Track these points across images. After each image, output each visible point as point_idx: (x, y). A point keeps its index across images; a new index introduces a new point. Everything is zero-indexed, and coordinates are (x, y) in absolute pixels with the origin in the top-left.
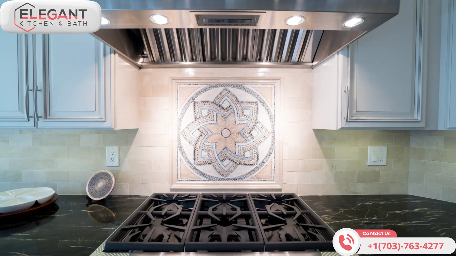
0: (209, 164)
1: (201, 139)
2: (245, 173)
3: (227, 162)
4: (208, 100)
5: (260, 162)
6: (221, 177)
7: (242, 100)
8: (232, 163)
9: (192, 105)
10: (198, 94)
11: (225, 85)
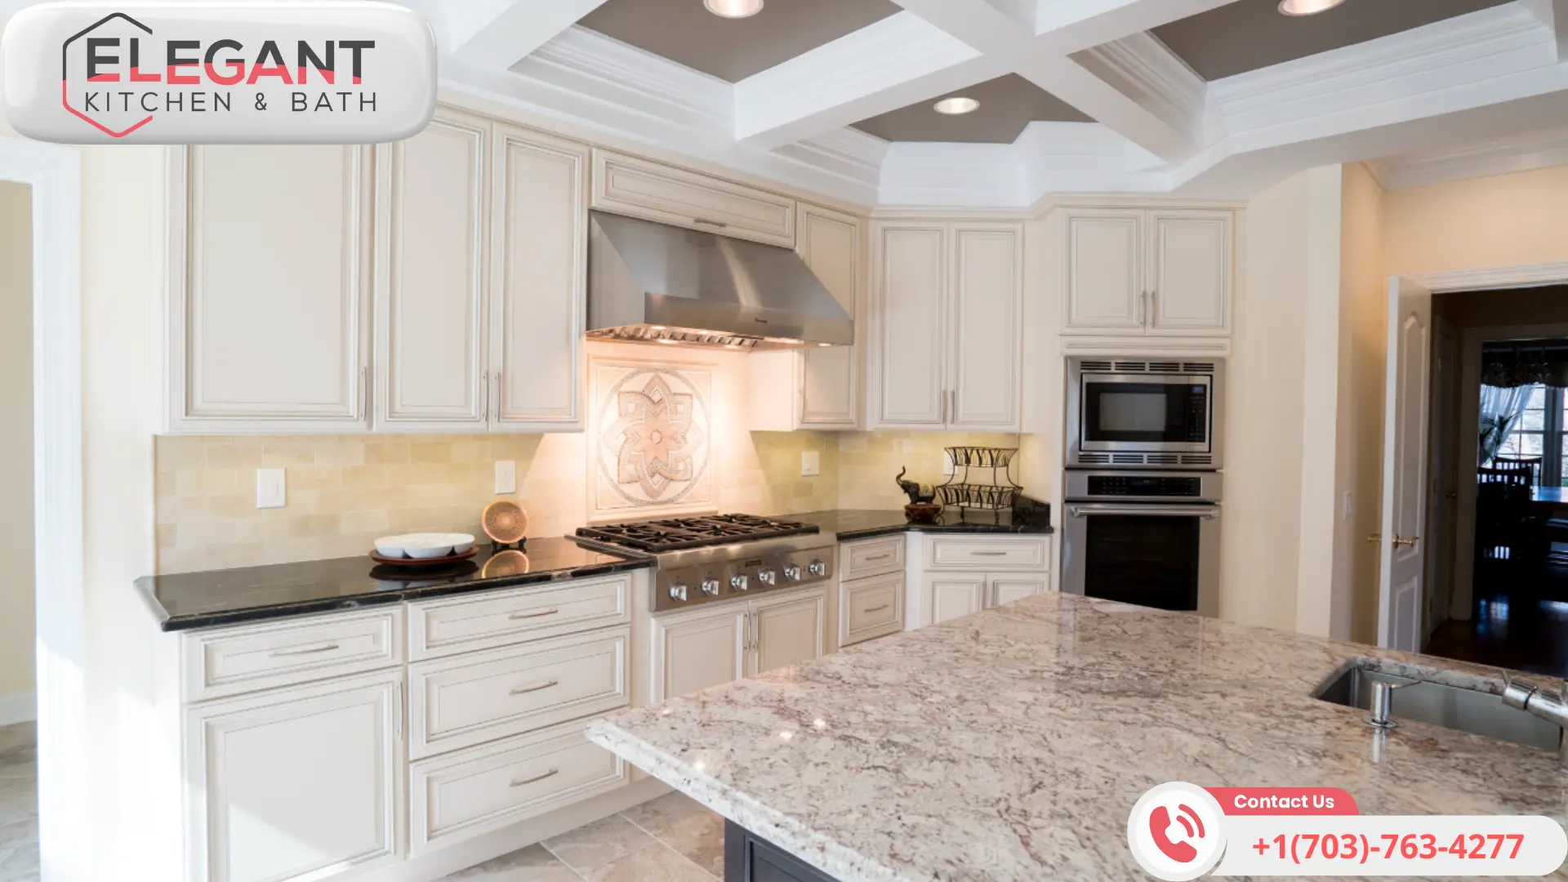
0: (636, 482)
1: (626, 446)
2: (677, 493)
3: (657, 477)
4: (636, 390)
5: (694, 476)
6: (650, 500)
7: (676, 392)
8: (663, 479)
9: (615, 397)
10: (623, 381)
11: (657, 370)
